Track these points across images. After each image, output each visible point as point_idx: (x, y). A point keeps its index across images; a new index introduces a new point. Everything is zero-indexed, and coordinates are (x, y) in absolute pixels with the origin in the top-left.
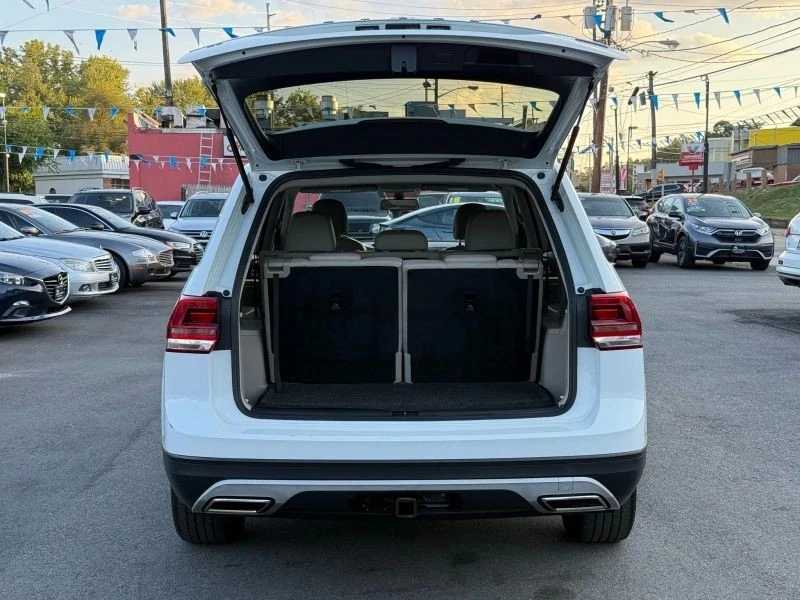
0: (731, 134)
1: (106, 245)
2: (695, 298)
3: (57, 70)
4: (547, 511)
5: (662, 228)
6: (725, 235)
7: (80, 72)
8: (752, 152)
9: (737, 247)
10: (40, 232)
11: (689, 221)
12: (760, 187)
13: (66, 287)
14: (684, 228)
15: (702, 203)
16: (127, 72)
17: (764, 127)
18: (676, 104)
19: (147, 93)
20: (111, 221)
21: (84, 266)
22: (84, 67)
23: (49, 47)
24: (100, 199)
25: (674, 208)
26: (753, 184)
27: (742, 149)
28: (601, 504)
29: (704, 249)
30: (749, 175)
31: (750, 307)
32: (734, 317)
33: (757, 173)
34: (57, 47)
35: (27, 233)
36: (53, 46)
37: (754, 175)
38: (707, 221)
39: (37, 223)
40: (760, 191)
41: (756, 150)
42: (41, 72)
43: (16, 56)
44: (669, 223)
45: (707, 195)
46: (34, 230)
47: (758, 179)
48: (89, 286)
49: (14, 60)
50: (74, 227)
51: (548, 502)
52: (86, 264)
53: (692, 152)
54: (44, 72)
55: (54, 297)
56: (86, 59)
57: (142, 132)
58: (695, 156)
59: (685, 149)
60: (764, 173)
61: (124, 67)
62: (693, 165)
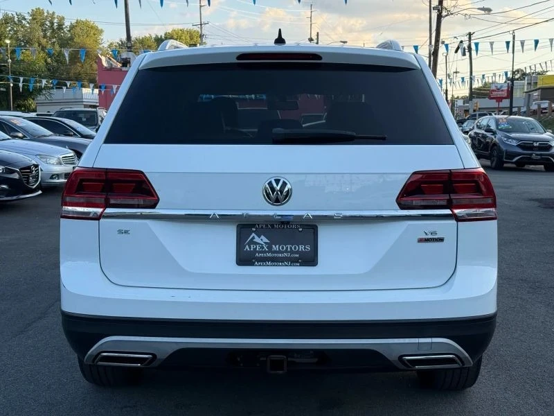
0: (524, 78)
1: (71, 146)
2: (506, 190)
3: (53, 29)
4: (405, 368)
5: (479, 140)
6: (526, 145)
7: (69, 31)
8: (540, 91)
9: (535, 155)
10: (24, 136)
11: (499, 135)
12: (547, 114)
13: (38, 175)
14: (496, 140)
15: (509, 122)
16: (102, 31)
17: (548, 74)
18: (492, 49)
19: (116, 46)
20: (79, 130)
21: (54, 161)
22: (72, 27)
23: (48, 13)
24: (74, 115)
25: (488, 126)
26: (542, 113)
27: (532, 89)
28: (456, 363)
29: (511, 155)
30: (539, 106)
31: (548, 197)
32: (537, 204)
33: (545, 104)
34: (54, 13)
35: (15, 137)
36: (51, 12)
37: (543, 106)
38: (513, 135)
39: (23, 129)
40: (547, 117)
41: (543, 89)
42: (43, 31)
43: (25, 19)
44: (484, 137)
45: (512, 117)
46: (20, 135)
47: (545, 109)
48: (58, 176)
49: (24, 22)
50: (49, 133)
51: (409, 360)
52: (56, 159)
53: (498, 90)
54: (45, 31)
55: (28, 183)
56: (74, 21)
57: (108, 70)
58: (500, 93)
59: (493, 88)
60: (550, 105)
61: (100, 27)
62: (499, 99)
